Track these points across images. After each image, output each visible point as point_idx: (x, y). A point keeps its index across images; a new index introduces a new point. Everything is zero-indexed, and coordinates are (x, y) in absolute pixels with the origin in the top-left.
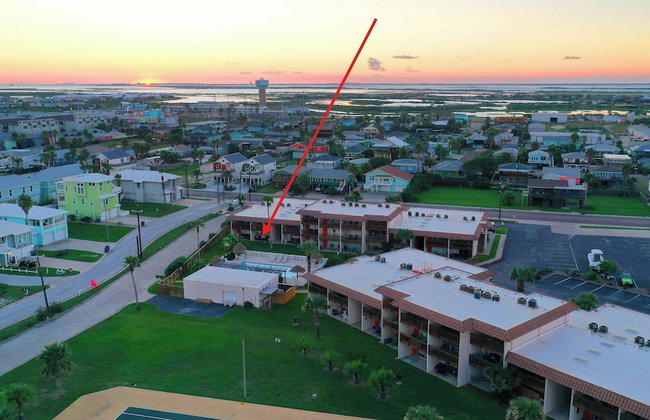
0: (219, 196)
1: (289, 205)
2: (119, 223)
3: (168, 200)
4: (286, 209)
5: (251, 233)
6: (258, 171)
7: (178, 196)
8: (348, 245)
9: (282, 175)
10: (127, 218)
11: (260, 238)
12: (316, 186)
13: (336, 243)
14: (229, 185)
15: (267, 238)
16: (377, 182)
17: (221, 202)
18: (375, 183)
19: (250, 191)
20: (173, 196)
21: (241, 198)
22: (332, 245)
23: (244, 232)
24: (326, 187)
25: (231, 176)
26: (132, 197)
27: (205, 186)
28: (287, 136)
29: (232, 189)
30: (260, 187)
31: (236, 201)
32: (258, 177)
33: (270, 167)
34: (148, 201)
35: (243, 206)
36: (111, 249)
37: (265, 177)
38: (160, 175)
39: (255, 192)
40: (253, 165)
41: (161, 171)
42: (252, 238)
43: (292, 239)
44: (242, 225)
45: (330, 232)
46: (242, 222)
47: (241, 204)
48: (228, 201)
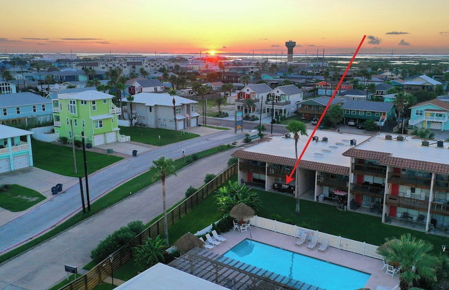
0: (237, 125)
1: (325, 140)
2: (109, 151)
3: (180, 126)
4: (321, 145)
5: (266, 178)
6: (283, 101)
7: (193, 123)
8: (437, 217)
9: (310, 106)
10: (125, 145)
11: (280, 189)
12: (349, 119)
13: (414, 214)
14: (251, 115)
15: (291, 190)
16: (427, 117)
17: (239, 132)
18: (424, 118)
19: (273, 122)
20: (187, 122)
21: (261, 128)
22: (406, 216)
23: (256, 176)
24: (362, 121)
25: (255, 106)
26: (144, 122)
27: (227, 115)
28: (311, 79)
29: (254, 119)
30: (284, 119)
31: (254, 132)
32: (283, 108)
33: (296, 98)
34: (159, 127)
35: (262, 138)
36: (64, 188)
37: (292, 108)
38: (172, 97)
39: (278, 123)
40: (278, 95)
41: (173, 93)
42: (268, 187)
43: (331, 194)
44: (254, 165)
45: (405, 191)
46: (255, 162)
47: (260, 135)
48: (246, 131)
